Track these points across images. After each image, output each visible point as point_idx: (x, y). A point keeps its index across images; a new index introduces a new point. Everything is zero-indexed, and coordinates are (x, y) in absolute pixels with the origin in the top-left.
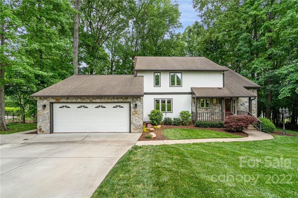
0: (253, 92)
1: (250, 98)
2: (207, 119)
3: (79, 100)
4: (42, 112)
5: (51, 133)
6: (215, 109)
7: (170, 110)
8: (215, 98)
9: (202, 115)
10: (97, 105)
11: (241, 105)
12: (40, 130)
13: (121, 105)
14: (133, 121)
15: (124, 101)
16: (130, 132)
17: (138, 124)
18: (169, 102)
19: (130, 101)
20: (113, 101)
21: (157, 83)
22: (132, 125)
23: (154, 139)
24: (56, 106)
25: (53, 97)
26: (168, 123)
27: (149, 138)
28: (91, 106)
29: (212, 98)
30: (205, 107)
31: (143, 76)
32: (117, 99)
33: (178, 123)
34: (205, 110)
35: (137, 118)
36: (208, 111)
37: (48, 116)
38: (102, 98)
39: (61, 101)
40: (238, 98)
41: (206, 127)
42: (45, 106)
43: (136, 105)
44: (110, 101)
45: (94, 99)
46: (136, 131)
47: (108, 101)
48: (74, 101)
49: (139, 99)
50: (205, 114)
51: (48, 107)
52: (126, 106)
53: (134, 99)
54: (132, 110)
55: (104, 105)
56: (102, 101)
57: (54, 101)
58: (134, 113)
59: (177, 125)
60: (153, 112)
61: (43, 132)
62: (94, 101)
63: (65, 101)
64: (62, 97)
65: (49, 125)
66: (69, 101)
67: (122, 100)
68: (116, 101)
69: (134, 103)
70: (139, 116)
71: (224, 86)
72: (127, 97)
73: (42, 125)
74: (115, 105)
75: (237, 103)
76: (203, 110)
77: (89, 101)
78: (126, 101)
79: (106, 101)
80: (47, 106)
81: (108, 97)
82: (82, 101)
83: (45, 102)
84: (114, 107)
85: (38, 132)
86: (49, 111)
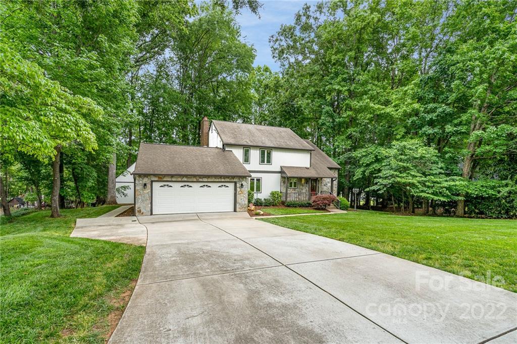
0: (334, 172)
1: (332, 179)
2: (294, 199)
3: (185, 179)
4: (141, 191)
6: (302, 190)
8: (303, 178)
10: (202, 184)
11: (325, 185)
12: (140, 211)
13: (227, 184)
14: (239, 200)
15: (231, 181)
16: (235, 211)
17: (243, 203)
18: (258, 181)
19: (236, 181)
20: (220, 180)
21: (247, 160)
22: (237, 205)
24: (156, 185)
25: (155, 175)
26: (259, 204)
28: (196, 186)
29: (300, 179)
30: (293, 187)
31: (232, 151)
32: (224, 178)
33: (269, 204)
35: (242, 197)
36: (296, 191)
37: (148, 196)
38: (209, 177)
39: (165, 179)
40: (321, 178)
41: (296, 207)
42: (145, 185)
43: (242, 184)
44: (217, 180)
45: (200, 178)
46: (241, 210)
47: (215, 180)
48: (180, 179)
49: (244, 179)
51: (149, 186)
52: (231, 186)
53: (241, 179)
54: (238, 189)
55: (209, 184)
57: (155, 179)
58: (240, 192)
59: (268, 206)
61: (142, 214)
62: (200, 180)
63: (169, 180)
64: (165, 175)
65: (150, 205)
66: (173, 179)
67: (228, 180)
68: (223, 180)
69: (241, 183)
70: (244, 195)
71: (310, 166)
72: (233, 177)
73: (141, 206)
74: (220, 184)
75: (321, 183)
76: (292, 190)
77: (195, 180)
79: (212, 180)
80: (147, 185)
81: (216, 176)
82: (188, 180)
83: (146, 180)
84: (219, 187)
85: (137, 214)
86: (150, 190)
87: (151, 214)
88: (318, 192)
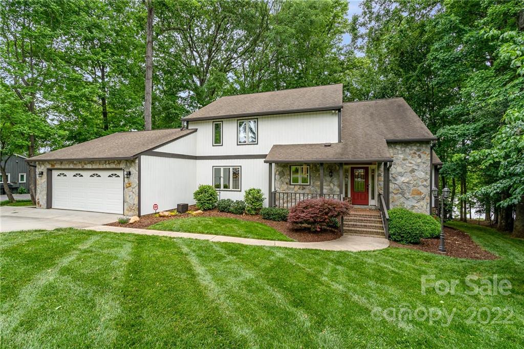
0: (419, 150)
3: (71, 166)
4: (40, 181)
5: (49, 208)
7: (237, 186)
9: (293, 197)
10: (91, 173)
12: (39, 203)
13: (116, 173)
14: (128, 199)
16: (124, 214)
17: (132, 202)
19: (122, 167)
20: (104, 166)
22: (125, 204)
25: (49, 161)
28: (86, 175)
30: (300, 183)
31: (197, 129)
32: (109, 163)
33: (236, 210)
34: (299, 189)
35: (131, 193)
36: (307, 191)
37: (45, 185)
39: (56, 167)
42: (42, 173)
44: (102, 167)
45: (84, 164)
46: (130, 214)
48: (68, 167)
49: (133, 164)
50: (298, 195)
52: (121, 175)
53: (128, 164)
54: (126, 180)
55: (99, 173)
56: (93, 167)
57: (49, 166)
58: (128, 185)
59: (235, 214)
61: (41, 206)
62: (86, 167)
63: (59, 167)
64: (55, 162)
66: (63, 167)
68: (108, 166)
69: (128, 171)
70: (134, 190)
71: (340, 141)
72: (119, 161)
73: (40, 197)
74: (109, 173)
76: (297, 188)
77: (81, 167)
78: (118, 167)
80: (44, 174)
82: (76, 167)
83: (42, 168)
84: (110, 176)
85: (37, 206)
86: (46, 180)
88: (373, 198)
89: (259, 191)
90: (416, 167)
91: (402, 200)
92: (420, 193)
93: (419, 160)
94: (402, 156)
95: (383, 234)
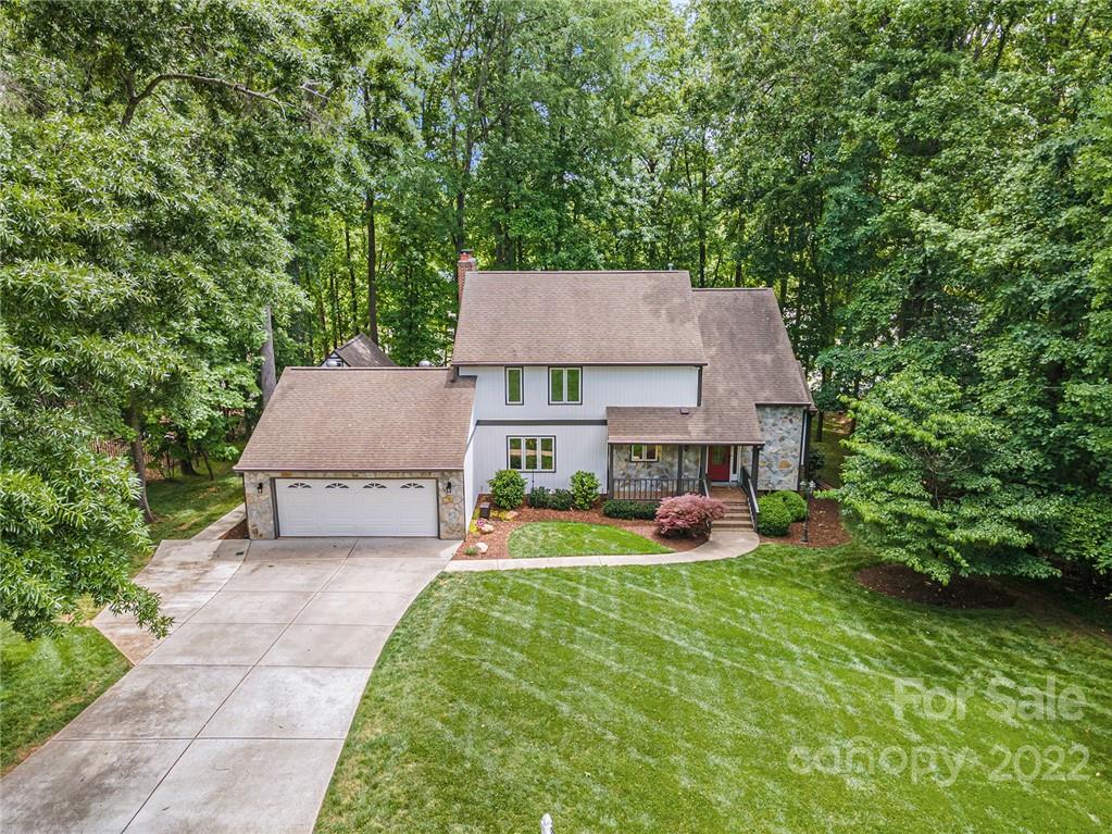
0: (790, 414)
2: (648, 489)
3: (331, 476)
4: (256, 499)
5: (276, 538)
6: (671, 466)
7: (548, 464)
10: (367, 483)
12: (256, 532)
13: (419, 482)
14: (445, 516)
15: (425, 476)
16: (439, 537)
17: (454, 522)
18: (547, 444)
19: (436, 477)
20: (402, 476)
21: (515, 395)
22: (442, 525)
23: (484, 555)
24: (283, 485)
26: (538, 502)
27: (472, 555)
28: (356, 486)
30: (644, 459)
31: (476, 377)
32: (409, 472)
33: (562, 504)
34: (643, 467)
35: (452, 511)
36: (654, 470)
37: (268, 505)
39: (294, 476)
42: (260, 486)
43: (449, 485)
44: (396, 476)
46: (451, 536)
47: (391, 476)
48: (322, 476)
49: (455, 475)
51: (267, 488)
52: (429, 485)
53: (446, 476)
54: (442, 494)
55: (382, 483)
56: (378, 477)
57: (276, 475)
58: (446, 500)
59: (561, 510)
60: (500, 476)
61: (260, 536)
62: (361, 476)
63: (302, 477)
65: (272, 522)
66: (310, 476)
67: (419, 476)
68: (407, 476)
69: (446, 482)
70: (457, 507)
71: (699, 404)
72: (429, 471)
73: (257, 523)
74: (405, 483)
77: (351, 476)
78: (428, 477)
79: (385, 477)
80: (264, 486)
82: (339, 477)
83: (261, 477)
84: (403, 487)
85: (252, 536)
86: (269, 496)
87: (277, 535)
88: (735, 472)
89: (591, 476)
90: (786, 435)
91: (769, 474)
92: (789, 466)
93: (790, 426)
94: (771, 421)
95: (751, 526)
